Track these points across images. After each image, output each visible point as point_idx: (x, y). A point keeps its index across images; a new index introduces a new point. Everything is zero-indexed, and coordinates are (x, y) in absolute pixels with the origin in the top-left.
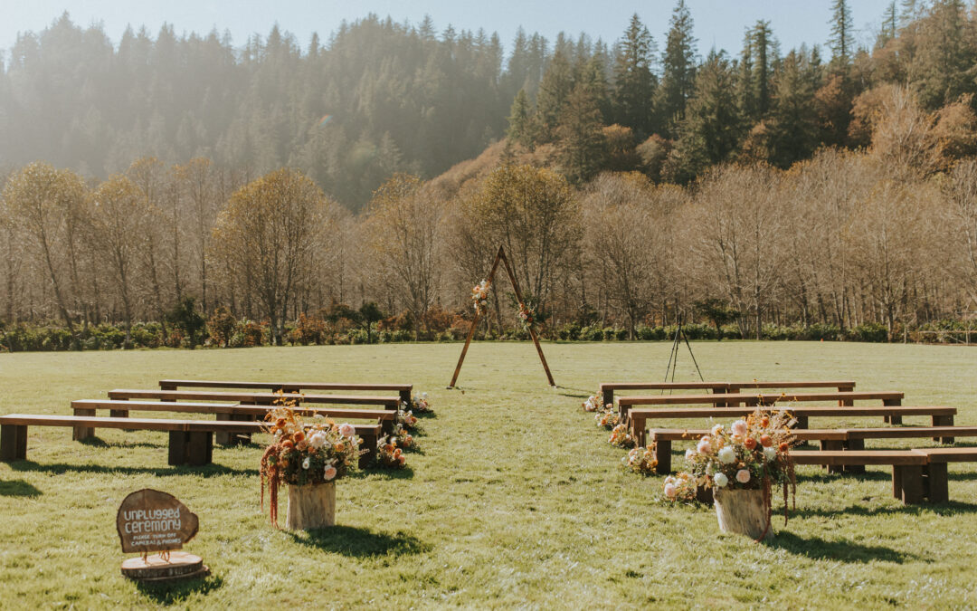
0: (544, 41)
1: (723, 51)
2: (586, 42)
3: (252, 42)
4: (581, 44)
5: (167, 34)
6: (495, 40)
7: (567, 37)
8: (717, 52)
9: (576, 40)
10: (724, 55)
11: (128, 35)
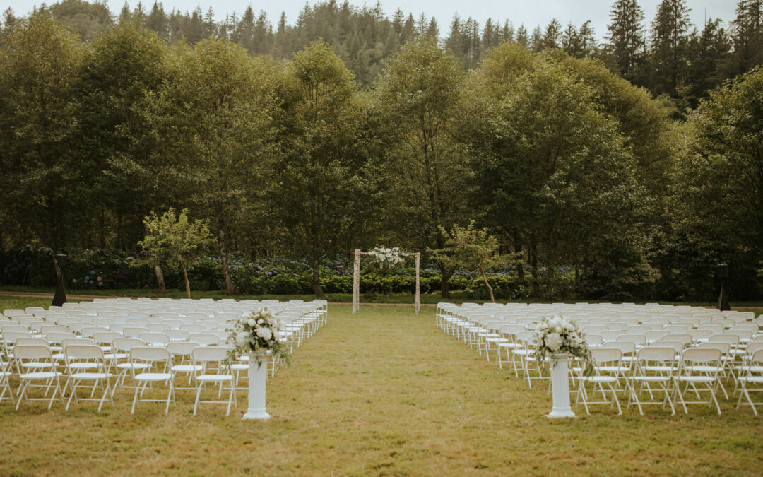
0: (476, 24)
1: (718, 20)
2: (509, 27)
3: (230, 18)
4: (506, 28)
5: (157, 11)
6: (433, 23)
7: (494, 23)
8: (713, 21)
9: (503, 26)
10: (720, 23)
11: (125, 11)
